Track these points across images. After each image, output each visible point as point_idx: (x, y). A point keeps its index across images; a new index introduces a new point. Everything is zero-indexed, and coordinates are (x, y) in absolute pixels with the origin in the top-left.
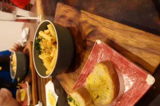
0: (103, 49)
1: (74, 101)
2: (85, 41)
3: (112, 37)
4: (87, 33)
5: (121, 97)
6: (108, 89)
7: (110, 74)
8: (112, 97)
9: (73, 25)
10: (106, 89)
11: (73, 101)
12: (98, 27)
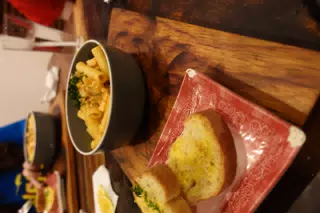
0: (200, 88)
1: (146, 195)
2: (167, 76)
3: (217, 62)
4: (170, 60)
5: (242, 181)
6: (212, 164)
7: (216, 133)
8: (222, 180)
9: (144, 49)
10: (209, 165)
11: (143, 195)
12: (190, 45)
